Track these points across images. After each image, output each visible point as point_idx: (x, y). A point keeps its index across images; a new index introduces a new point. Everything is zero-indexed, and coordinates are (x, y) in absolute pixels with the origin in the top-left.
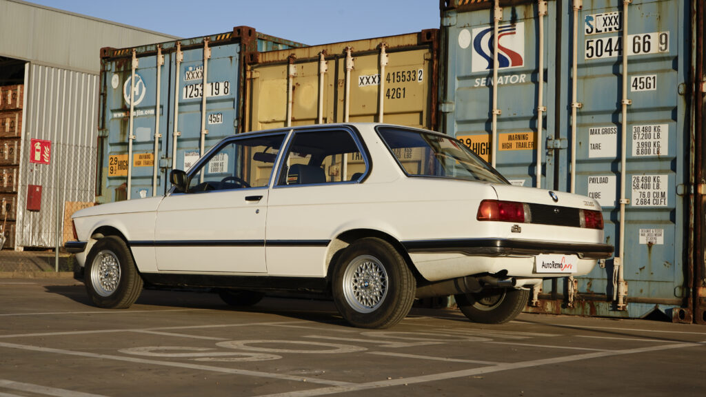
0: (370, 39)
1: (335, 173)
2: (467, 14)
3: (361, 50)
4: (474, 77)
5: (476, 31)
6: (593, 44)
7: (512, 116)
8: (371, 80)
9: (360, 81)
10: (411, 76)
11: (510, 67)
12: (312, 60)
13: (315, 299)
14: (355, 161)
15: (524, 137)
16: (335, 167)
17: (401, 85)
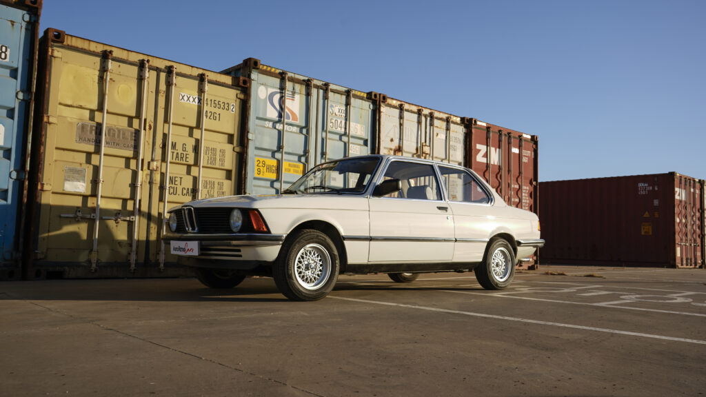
0: (192, 67)
1: (155, 168)
2: (265, 76)
3: (183, 72)
4: (266, 120)
5: (271, 90)
6: (333, 121)
7: (291, 151)
8: (191, 99)
9: (181, 97)
10: (226, 106)
11: (291, 120)
12: (132, 64)
13: (128, 278)
14: (174, 161)
15: (298, 167)
16: (155, 163)
17: (216, 110)
